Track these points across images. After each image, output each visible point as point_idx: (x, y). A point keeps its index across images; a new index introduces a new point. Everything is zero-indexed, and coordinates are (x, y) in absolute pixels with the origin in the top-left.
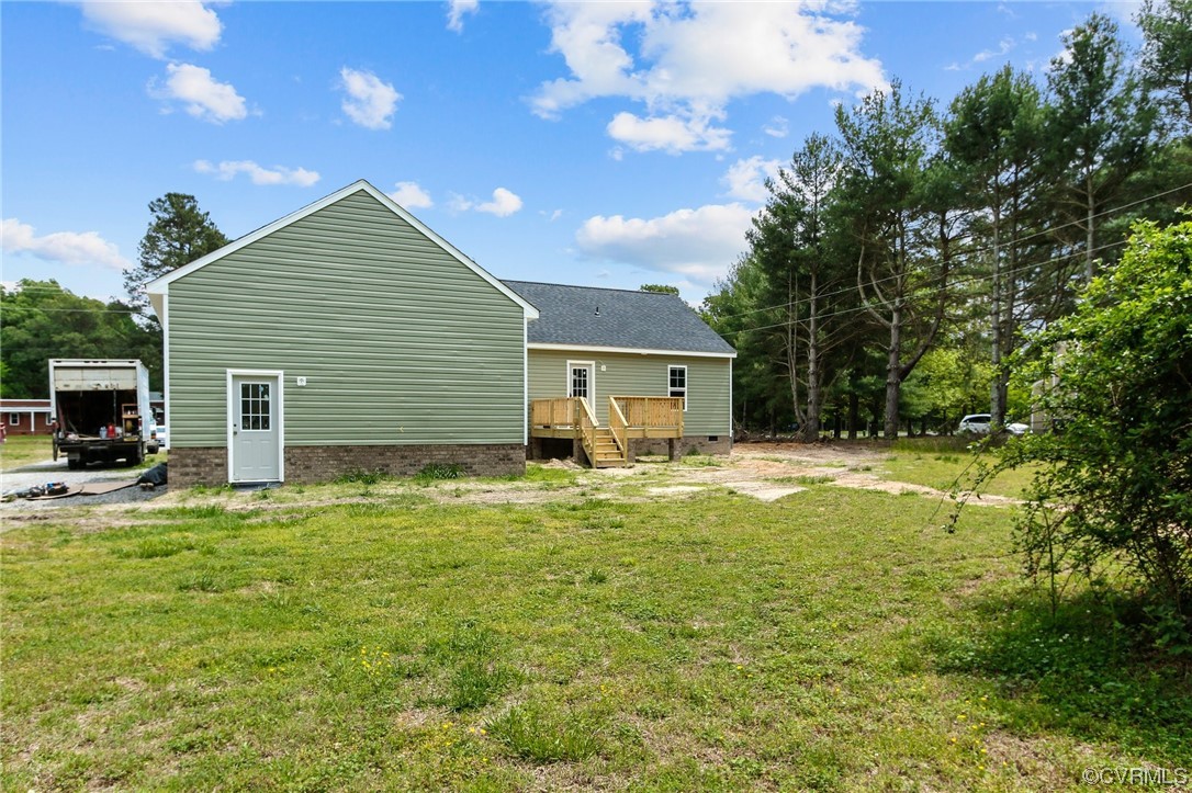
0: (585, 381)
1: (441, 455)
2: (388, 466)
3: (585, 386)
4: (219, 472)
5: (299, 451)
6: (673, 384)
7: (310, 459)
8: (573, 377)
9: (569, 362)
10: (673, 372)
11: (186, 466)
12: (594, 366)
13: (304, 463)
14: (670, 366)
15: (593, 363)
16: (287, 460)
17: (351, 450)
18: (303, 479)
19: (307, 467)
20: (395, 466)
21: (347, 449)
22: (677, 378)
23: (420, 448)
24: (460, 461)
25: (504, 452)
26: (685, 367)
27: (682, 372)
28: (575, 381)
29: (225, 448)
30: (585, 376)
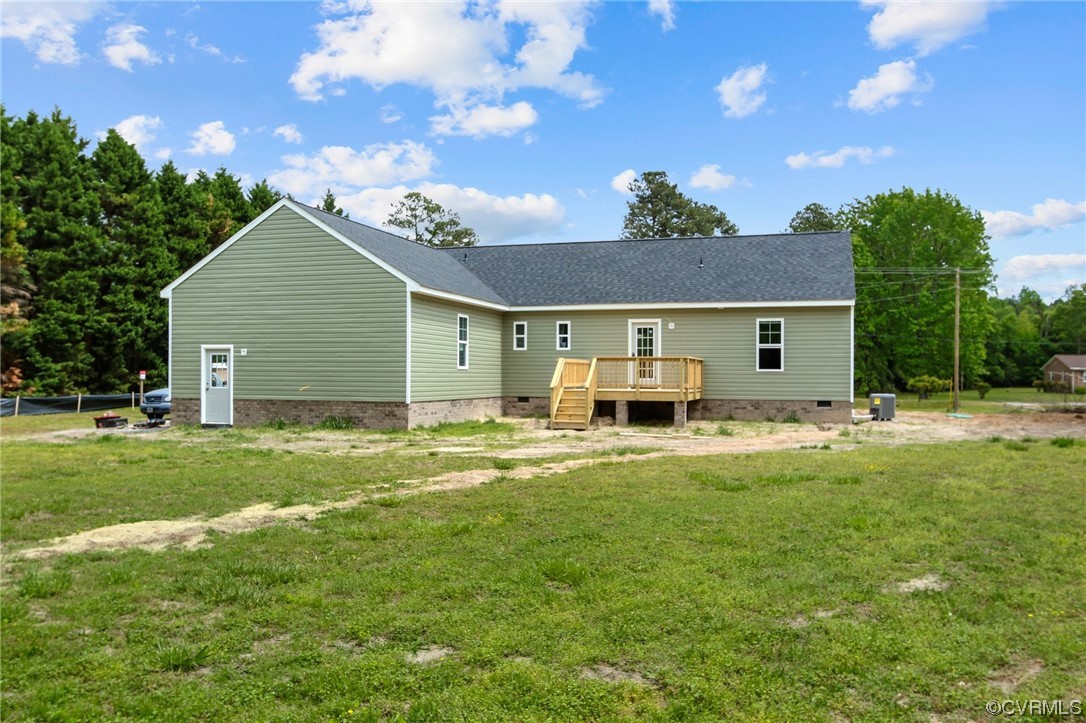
0: (651, 340)
1: (338, 411)
2: (300, 416)
3: (651, 345)
4: (196, 416)
5: (242, 403)
6: (763, 340)
7: (249, 409)
8: (637, 337)
9: (630, 321)
10: (763, 327)
11: (179, 411)
12: (660, 324)
13: (246, 410)
14: (758, 320)
15: (659, 321)
16: (235, 409)
17: (275, 404)
18: (245, 423)
19: (247, 415)
20: (305, 416)
21: (272, 402)
22: (770, 332)
23: (323, 403)
24: (353, 415)
25: (389, 409)
26: (782, 320)
27: (777, 327)
28: (639, 340)
29: (199, 399)
30: (651, 335)
